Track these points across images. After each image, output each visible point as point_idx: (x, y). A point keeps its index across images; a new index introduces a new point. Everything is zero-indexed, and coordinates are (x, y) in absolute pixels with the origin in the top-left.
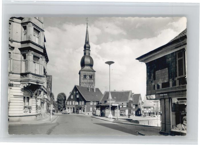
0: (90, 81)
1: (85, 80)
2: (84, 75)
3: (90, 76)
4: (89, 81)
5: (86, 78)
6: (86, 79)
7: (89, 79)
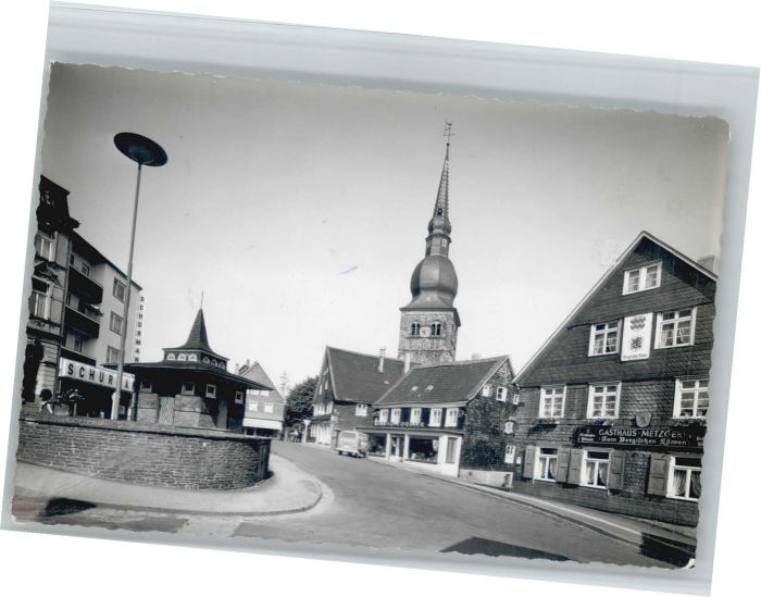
0: (432, 344)
1: (414, 341)
2: (414, 326)
3: (434, 326)
4: (428, 344)
5: (418, 333)
6: (419, 338)
7: (430, 338)
